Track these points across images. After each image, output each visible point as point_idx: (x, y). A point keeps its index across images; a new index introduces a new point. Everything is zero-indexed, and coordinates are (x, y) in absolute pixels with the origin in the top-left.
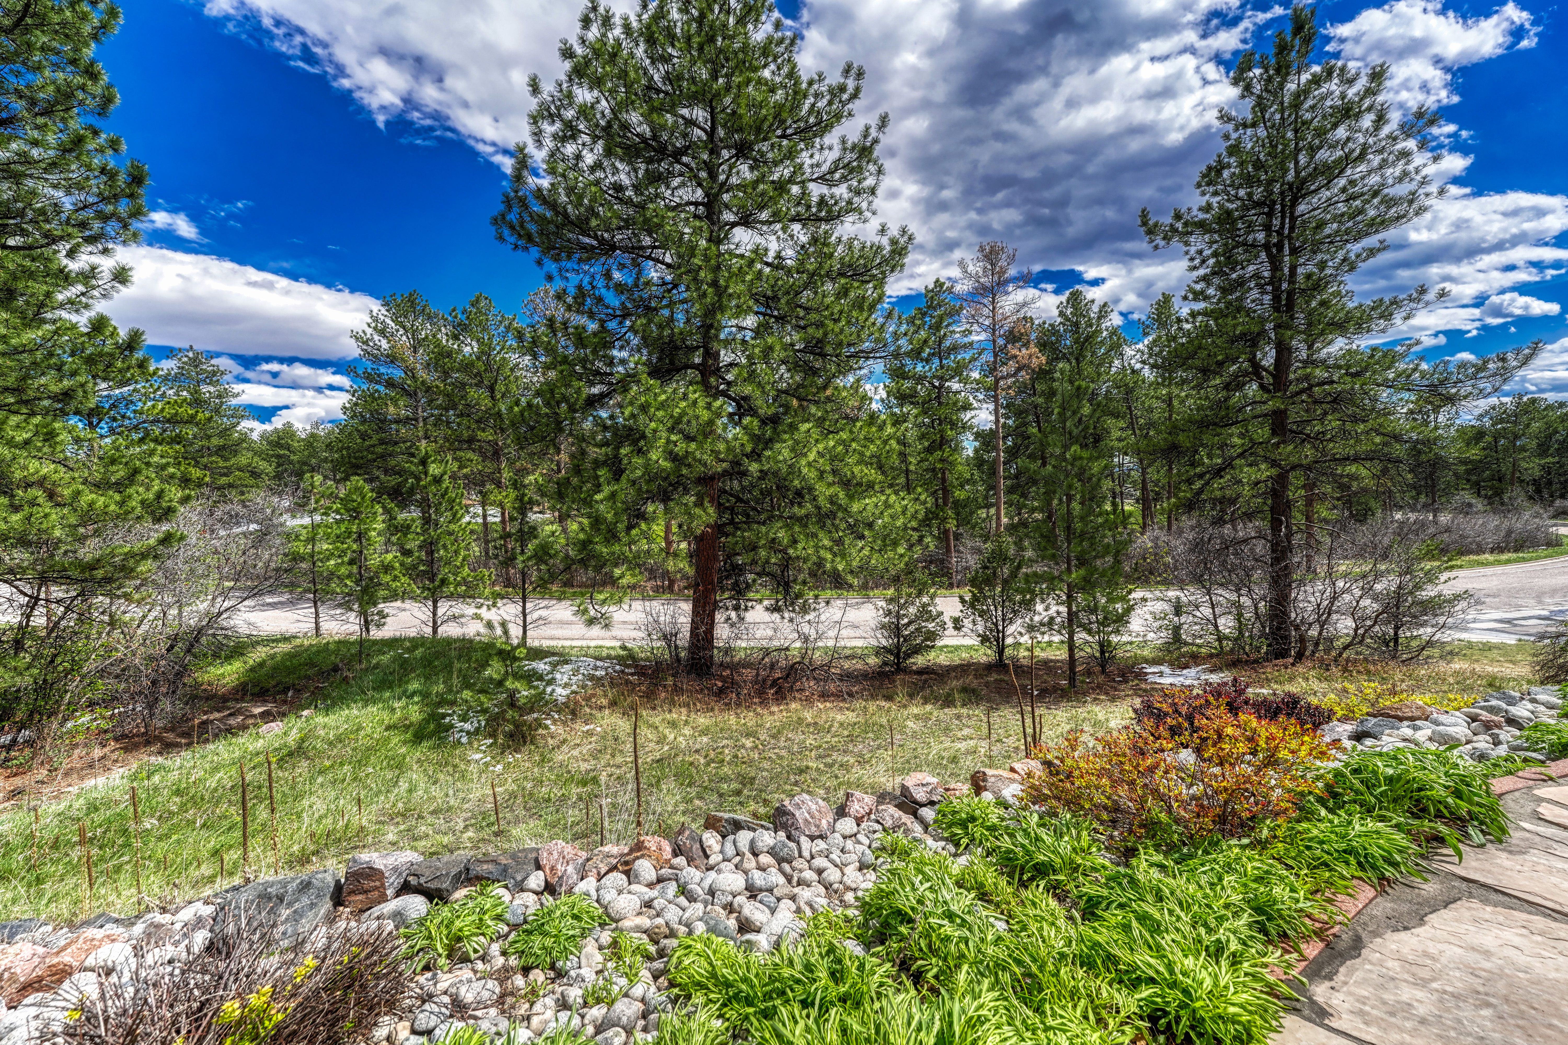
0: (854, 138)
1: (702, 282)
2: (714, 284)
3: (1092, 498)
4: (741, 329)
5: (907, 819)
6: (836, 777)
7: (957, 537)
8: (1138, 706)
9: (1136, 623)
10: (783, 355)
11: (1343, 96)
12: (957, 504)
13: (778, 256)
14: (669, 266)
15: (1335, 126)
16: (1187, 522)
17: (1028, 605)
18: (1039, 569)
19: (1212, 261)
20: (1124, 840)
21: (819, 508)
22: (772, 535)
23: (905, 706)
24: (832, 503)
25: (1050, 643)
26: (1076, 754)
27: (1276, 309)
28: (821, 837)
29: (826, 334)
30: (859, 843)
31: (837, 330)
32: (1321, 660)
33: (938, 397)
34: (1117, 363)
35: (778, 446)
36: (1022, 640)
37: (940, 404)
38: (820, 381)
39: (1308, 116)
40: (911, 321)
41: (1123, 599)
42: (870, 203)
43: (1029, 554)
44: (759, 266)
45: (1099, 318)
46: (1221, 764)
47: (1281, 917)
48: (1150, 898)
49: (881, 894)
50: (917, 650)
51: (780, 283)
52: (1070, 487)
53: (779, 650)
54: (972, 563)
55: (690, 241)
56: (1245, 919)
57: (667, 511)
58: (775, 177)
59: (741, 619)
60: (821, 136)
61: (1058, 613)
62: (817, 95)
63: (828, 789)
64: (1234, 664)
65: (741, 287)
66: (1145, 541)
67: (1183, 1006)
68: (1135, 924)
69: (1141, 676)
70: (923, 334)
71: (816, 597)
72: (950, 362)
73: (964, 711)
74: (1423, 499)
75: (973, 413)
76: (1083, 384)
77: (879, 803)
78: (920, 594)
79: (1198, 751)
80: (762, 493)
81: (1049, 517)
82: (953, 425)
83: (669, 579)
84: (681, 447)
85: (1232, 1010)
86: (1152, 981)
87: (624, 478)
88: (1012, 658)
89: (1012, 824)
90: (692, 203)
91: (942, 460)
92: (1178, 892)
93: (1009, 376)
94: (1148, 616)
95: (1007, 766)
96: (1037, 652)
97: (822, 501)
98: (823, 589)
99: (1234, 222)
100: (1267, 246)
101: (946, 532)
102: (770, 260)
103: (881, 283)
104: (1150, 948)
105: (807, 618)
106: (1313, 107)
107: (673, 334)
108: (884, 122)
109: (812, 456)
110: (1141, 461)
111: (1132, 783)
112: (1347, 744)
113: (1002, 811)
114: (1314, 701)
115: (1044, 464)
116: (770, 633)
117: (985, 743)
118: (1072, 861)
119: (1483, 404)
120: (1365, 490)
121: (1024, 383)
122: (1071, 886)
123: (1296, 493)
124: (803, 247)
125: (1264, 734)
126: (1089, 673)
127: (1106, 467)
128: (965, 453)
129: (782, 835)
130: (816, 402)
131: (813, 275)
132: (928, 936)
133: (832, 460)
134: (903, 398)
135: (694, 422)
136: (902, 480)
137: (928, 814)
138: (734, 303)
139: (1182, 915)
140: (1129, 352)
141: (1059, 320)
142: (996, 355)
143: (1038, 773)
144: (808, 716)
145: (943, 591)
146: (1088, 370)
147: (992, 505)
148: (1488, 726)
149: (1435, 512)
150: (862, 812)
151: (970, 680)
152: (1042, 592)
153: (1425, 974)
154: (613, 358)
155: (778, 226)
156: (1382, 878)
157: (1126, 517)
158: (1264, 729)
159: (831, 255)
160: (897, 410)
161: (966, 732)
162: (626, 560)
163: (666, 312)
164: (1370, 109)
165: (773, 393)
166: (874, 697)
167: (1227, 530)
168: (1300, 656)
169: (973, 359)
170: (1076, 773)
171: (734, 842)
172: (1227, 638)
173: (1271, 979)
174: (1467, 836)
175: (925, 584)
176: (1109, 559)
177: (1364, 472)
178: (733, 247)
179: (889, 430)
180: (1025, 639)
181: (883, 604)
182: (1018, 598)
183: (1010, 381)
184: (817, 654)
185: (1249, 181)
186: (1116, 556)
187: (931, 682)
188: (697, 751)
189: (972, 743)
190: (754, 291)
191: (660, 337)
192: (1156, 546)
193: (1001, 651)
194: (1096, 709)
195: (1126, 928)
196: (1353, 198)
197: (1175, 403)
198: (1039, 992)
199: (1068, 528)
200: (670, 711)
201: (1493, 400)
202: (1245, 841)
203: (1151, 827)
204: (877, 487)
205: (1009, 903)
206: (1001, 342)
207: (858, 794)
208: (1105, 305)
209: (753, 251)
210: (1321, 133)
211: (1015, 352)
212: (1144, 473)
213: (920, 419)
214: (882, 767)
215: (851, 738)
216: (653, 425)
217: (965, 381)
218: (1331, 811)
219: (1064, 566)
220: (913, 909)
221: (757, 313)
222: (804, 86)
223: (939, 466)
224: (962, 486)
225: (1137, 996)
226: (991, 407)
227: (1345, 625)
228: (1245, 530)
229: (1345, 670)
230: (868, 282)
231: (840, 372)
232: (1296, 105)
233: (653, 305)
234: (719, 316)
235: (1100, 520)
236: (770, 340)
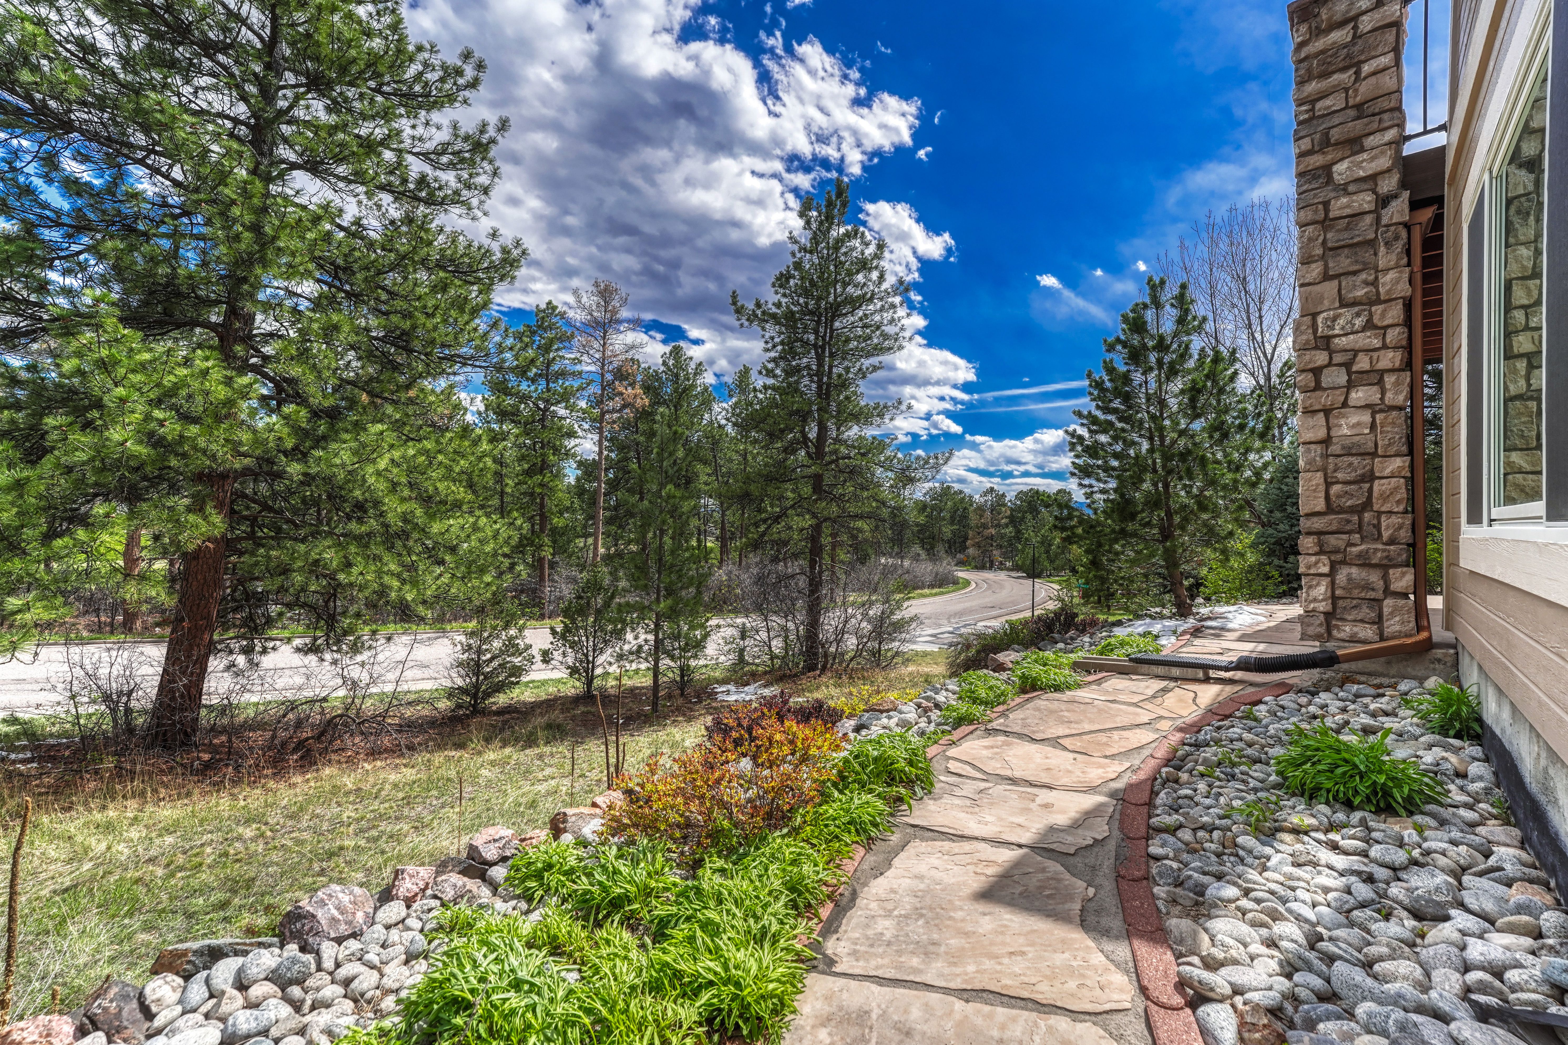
0: (468, 127)
1: (235, 221)
2: (256, 228)
3: (681, 534)
4: (292, 294)
5: (472, 884)
6: (383, 852)
7: (553, 565)
8: (709, 724)
9: (710, 649)
10: (352, 338)
11: (863, 253)
12: (554, 531)
13: (357, 222)
14: (176, 183)
15: (858, 272)
16: (753, 558)
17: (619, 634)
18: (632, 599)
19: (779, 348)
20: (693, 853)
21: (386, 526)
22: (314, 556)
23: (480, 753)
24: (405, 521)
25: (637, 671)
26: (655, 778)
27: (819, 395)
28: (354, 935)
29: (414, 327)
30: (409, 929)
31: (429, 325)
32: (837, 671)
33: (542, 420)
34: (706, 416)
35: (334, 446)
36: (611, 670)
37: (544, 427)
38: (402, 379)
39: (843, 258)
40: (519, 337)
41: (703, 626)
42: (482, 202)
43: (623, 584)
44: (328, 227)
45: (695, 374)
46: (771, 767)
47: (808, 890)
48: (712, 904)
49: (433, 985)
50: (499, 688)
51: (357, 254)
52: (664, 522)
53: (312, 702)
54: (566, 592)
55: (219, 163)
56: (783, 899)
57: (132, 515)
58: (363, 132)
59: (254, 665)
60: (428, 111)
61: (646, 641)
62: (426, 64)
63: (369, 871)
64: (781, 679)
65: (295, 244)
66: (721, 574)
67: (735, 998)
68: (699, 933)
69: (712, 695)
70: (531, 353)
71: (374, 633)
72: (558, 386)
73: (547, 749)
74: (896, 549)
75: (577, 441)
76: (680, 430)
77: (438, 873)
78: (506, 627)
79: (754, 758)
80: (304, 501)
81: (643, 549)
82: (556, 450)
83: (126, 613)
84: (171, 429)
85: (771, 986)
86: (711, 983)
87: (48, 462)
88: (600, 689)
89: (590, 863)
90: (228, 117)
91: (542, 485)
92: (735, 892)
93: (614, 411)
94: (721, 641)
95: (589, 801)
96: (625, 681)
97: (391, 518)
98: (384, 623)
99: (795, 321)
100: (815, 346)
101: (541, 560)
102: (345, 224)
103: (487, 289)
104: (710, 952)
105: (359, 658)
106: (845, 254)
107: (174, 275)
108: (503, 125)
109: (382, 464)
110: (722, 504)
111: (703, 797)
112: (852, 735)
113: (581, 852)
114: (832, 703)
115: (642, 499)
116: (299, 680)
117: (567, 782)
118: (646, 886)
119: (928, 485)
120: (866, 540)
121: (628, 420)
122: (644, 913)
123: (826, 540)
124: (392, 222)
125: (801, 736)
126: (670, 697)
127: (695, 507)
128: (566, 480)
129: (292, 949)
130: (395, 402)
131: (404, 257)
132: (490, 1016)
133: (409, 472)
134: (503, 415)
135: (199, 399)
136: (495, 502)
137: (499, 873)
138: (284, 260)
139: (737, 911)
140: (716, 408)
141: (662, 368)
142: (603, 389)
143: (619, 803)
144: (349, 781)
145: (533, 622)
146: (684, 418)
147: (590, 535)
148: (926, 710)
149: (902, 558)
150: (415, 889)
151: (557, 716)
152: (632, 622)
153: (890, 906)
154: (48, 282)
155: (361, 189)
156: (870, 838)
157: (708, 552)
158: (801, 731)
159: (430, 243)
160: (495, 427)
161: (548, 771)
162: (35, 583)
163: (166, 244)
164: (876, 267)
165: (333, 381)
166: (441, 747)
167: (781, 566)
168: (824, 669)
169: (581, 388)
170: (655, 797)
171: (207, 981)
172: (777, 657)
173: (799, 947)
174: (915, 793)
175: (514, 614)
176: (692, 590)
177: (866, 527)
178: (290, 192)
179: (485, 446)
180: (614, 669)
181: (463, 638)
182: (610, 628)
183: (616, 415)
184: (368, 703)
185: (807, 293)
186: (698, 588)
187: (512, 722)
188: (151, 860)
189: (553, 783)
190: (317, 253)
191: (151, 274)
192: (730, 579)
193: (590, 681)
194: (674, 730)
195: (691, 939)
196: (865, 326)
197: (749, 458)
198: (608, 1036)
199: (660, 560)
200: (104, 808)
201: (931, 484)
202: (785, 831)
203: (716, 835)
204: (465, 508)
205: (581, 949)
206: (609, 377)
207: (410, 868)
208: (700, 364)
209: (320, 206)
210: (850, 273)
211: (621, 389)
212: (723, 515)
213: (521, 440)
214: (446, 828)
215: (408, 801)
216: (120, 391)
217: (571, 408)
218: (841, 792)
219: (654, 596)
220: (472, 991)
221: (318, 281)
222: (411, 48)
223: (538, 490)
224: (561, 514)
225: (697, 1004)
226: (596, 437)
227: (851, 642)
228: (793, 567)
229: (851, 677)
230: (473, 284)
231: (429, 373)
232: (837, 249)
233: (141, 227)
234: (258, 271)
235: (687, 555)
236: (335, 318)
